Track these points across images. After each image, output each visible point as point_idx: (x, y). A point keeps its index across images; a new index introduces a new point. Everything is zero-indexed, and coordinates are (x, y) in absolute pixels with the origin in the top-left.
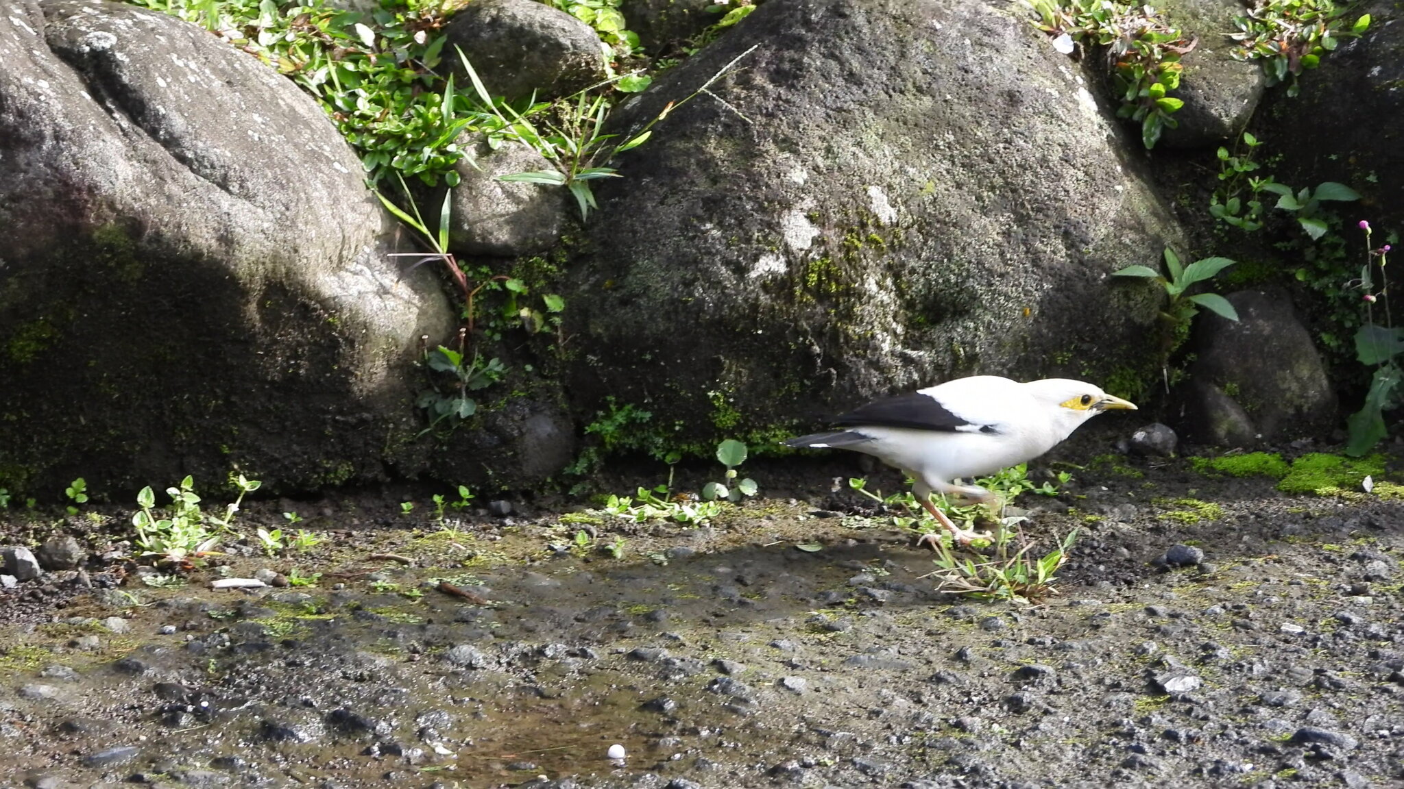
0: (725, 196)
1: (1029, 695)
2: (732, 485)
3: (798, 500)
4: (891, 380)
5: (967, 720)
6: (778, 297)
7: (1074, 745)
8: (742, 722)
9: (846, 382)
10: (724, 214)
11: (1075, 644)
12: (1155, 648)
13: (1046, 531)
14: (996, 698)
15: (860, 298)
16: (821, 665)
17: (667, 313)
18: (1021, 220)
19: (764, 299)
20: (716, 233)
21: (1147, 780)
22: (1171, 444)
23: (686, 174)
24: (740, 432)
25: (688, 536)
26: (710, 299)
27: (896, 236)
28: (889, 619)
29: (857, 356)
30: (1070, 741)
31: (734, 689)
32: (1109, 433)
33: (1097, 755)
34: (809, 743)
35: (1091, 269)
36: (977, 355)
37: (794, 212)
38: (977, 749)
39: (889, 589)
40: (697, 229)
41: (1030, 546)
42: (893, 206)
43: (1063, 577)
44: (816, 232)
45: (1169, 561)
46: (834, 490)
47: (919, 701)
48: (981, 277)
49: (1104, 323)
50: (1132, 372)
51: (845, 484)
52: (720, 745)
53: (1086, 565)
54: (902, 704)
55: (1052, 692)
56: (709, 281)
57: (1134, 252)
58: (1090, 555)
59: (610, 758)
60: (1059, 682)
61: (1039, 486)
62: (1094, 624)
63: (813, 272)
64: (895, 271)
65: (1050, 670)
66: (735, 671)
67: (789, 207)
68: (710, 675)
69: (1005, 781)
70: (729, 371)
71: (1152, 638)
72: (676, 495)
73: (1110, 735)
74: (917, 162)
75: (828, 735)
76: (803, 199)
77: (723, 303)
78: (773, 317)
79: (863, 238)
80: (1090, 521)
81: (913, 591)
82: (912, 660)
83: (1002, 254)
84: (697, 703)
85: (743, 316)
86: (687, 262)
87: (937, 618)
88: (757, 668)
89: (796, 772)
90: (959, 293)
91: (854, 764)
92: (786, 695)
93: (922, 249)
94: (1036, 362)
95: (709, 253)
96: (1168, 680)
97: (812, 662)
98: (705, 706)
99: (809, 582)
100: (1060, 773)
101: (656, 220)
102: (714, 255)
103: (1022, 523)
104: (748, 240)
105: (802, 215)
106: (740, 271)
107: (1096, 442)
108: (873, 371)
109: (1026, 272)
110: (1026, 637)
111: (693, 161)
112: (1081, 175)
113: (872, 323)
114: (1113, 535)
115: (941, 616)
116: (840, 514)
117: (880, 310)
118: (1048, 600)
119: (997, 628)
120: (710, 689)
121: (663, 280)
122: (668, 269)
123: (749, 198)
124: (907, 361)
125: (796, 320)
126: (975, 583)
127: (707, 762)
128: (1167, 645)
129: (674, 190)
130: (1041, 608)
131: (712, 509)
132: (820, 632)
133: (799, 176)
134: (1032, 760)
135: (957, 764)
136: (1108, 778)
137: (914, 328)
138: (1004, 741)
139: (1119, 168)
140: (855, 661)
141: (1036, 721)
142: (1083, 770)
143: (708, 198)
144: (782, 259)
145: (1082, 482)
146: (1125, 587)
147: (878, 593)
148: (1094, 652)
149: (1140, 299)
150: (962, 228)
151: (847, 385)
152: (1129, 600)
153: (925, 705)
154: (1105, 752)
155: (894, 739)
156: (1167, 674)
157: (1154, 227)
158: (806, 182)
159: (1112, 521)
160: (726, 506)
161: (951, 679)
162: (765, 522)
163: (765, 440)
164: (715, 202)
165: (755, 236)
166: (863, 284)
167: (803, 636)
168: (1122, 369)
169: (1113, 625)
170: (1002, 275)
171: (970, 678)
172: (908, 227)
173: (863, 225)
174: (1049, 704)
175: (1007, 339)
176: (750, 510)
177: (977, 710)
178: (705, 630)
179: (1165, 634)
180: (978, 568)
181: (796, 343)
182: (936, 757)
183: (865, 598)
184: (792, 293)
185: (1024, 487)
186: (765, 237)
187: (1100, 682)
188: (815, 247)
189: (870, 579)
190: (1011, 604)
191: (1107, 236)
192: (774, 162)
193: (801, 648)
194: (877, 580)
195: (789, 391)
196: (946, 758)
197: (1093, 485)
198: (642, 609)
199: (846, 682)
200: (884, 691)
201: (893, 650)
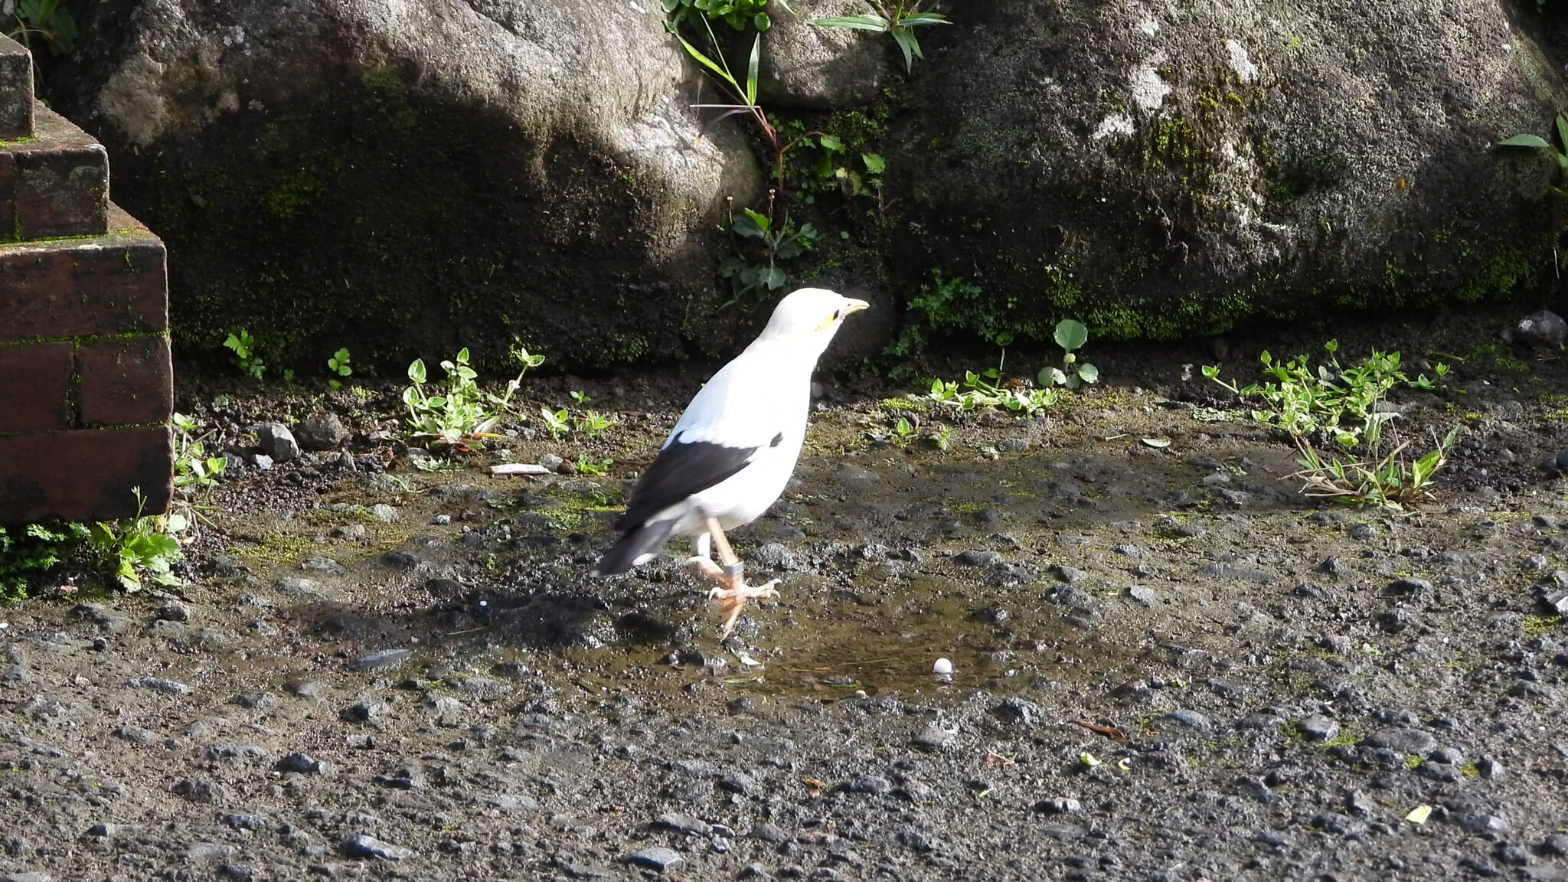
0: (1067, 47)
1: (1403, 612)
2: (1071, 371)
3: (1143, 389)
4: (1249, 257)
5: (1336, 639)
6: (1124, 161)
7: (1455, 669)
8: (1083, 636)
9: (1199, 258)
10: (1065, 67)
11: (1455, 557)
12: (1544, 562)
13: (1421, 429)
14: (1367, 614)
15: (1216, 165)
16: (1171, 574)
17: (1001, 176)
18: (1397, 80)
19: (1108, 162)
20: (1056, 89)
21: (1537, 710)
22: (1561, 335)
23: (1023, 22)
24: (1079, 311)
25: (1021, 426)
26: (1049, 162)
27: (1257, 96)
28: (1247, 524)
29: (1211, 229)
30: (1450, 665)
31: (1074, 599)
32: (1492, 321)
33: (1480, 681)
34: (1158, 661)
35: (1474, 137)
36: (1345, 230)
37: (1143, 67)
38: (1347, 672)
39: (1247, 490)
40: (1035, 84)
41: (1404, 445)
42: (1253, 62)
43: (1441, 481)
44: (1167, 90)
45: (1559, 465)
46: (1184, 378)
47: (1281, 617)
48: (1352, 144)
49: (1489, 197)
50: (1518, 253)
51: (1197, 373)
52: (1060, 659)
53: (1466, 468)
54: (1261, 619)
55: (1429, 609)
56: (1048, 142)
57: (1522, 119)
58: (1471, 457)
59: (937, 673)
60: (1437, 598)
61: (1414, 379)
62: (1476, 534)
63: (1164, 134)
64: (1255, 135)
65: (1427, 584)
66: (1075, 579)
67: (1138, 61)
68: (1047, 582)
69: (1378, 708)
70: (1068, 243)
71: (1541, 551)
72: (1008, 380)
73: (1495, 659)
74: (1281, 14)
75: (1180, 652)
76: (1153, 53)
77: (1063, 167)
78: (1119, 184)
79: (1220, 97)
80: (1470, 419)
81: (1273, 493)
82: (1272, 571)
83: (1375, 118)
84: (1033, 614)
85: (1085, 182)
86: (1024, 121)
87: (1300, 524)
88: (1100, 576)
89: (1145, 693)
90: (1326, 161)
91: (1209, 685)
92: (1132, 606)
93: (1286, 111)
94: (1411, 239)
95: (1047, 110)
96: (1560, 598)
97: (1160, 571)
98: (1042, 617)
99: (1157, 481)
100: (1439, 700)
101: (989, 72)
102: (1053, 113)
103: (1395, 419)
104: (1092, 98)
105: (1151, 70)
106: (1083, 131)
107: (1477, 331)
108: (1229, 247)
109: (1402, 139)
110: (1399, 547)
111: (1031, 7)
112: (1464, 32)
113: (1229, 193)
114: (1496, 434)
115: (1304, 522)
116: (1191, 405)
117: (1238, 179)
118: (1424, 506)
119: (1367, 536)
120: (1047, 598)
121: (997, 139)
122: (1001, 128)
123: (1093, 50)
124: (1268, 235)
125: (1144, 188)
126: (1342, 485)
127: (1044, 679)
128: (1557, 560)
129: (1009, 40)
130: (1416, 516)
131: (1048, 398)
132: (1169, 537)
133: (1149, 26)
134: (1408, 685)
135: (1324, 687)
136: (1493, 707)
137: (1275, 200)
138: (1376, 663)
139: (1506, 24)
140: (1210, 570)
141: (1412, 641)
142: (1465, 697)
143: (1048, 49)
144: (1130, 119)
145: (1462, 376)
146: (1510, 494)
147: (1234, 495)
148: (1476, 565)
149: (1528, 172)
150: (1330, 89)
151: (1201, 262)
152: (1514, 508)
153: (1288, 621)
154: (1489, 677)
155: (1253, 658)
156: (1559, 592)
157: (1545, 91)
158: (1157, 33)
159: (1495, 420)
160: (1064, 394)
161: (1316, 592)
162: (1107, 413)
163: (1108, 320)
164: (1055, 53)
165: (1100, 94)
166: (1219, 149)
167: (1151, 541)
168: (1508, 249)
169: (1497, 536)
170: (1374, 142)
171: (1337, 592)
172: (1270, 86)
173: (1220, 83)
174: (1426, 623)
175: (1380, 213)
176: (1090, 399)
177: (1346, 628)
178: (1042, 532)
179: (1556, 547)
180: (1346, 470)
181: (1143, 214)
182: (1300, 679)
183: (1220, 500)
184: (1141, 158)
185: (1396, 379)
186: (1111, 94)
187: (1483, 599)
188: (1167, 106)
189: (1225, 479)
190: (1383, 510)
191: (1493, 100)
192: (1122, 10)
193: (1148, 554)
194: (1233, 480)
195: (1136, 267)
196: (1312, 681)
197: (1473, 378)
198: (972, 507)
199: (1198, 593)
200: (1242, 604)
201: (1252, 559)
